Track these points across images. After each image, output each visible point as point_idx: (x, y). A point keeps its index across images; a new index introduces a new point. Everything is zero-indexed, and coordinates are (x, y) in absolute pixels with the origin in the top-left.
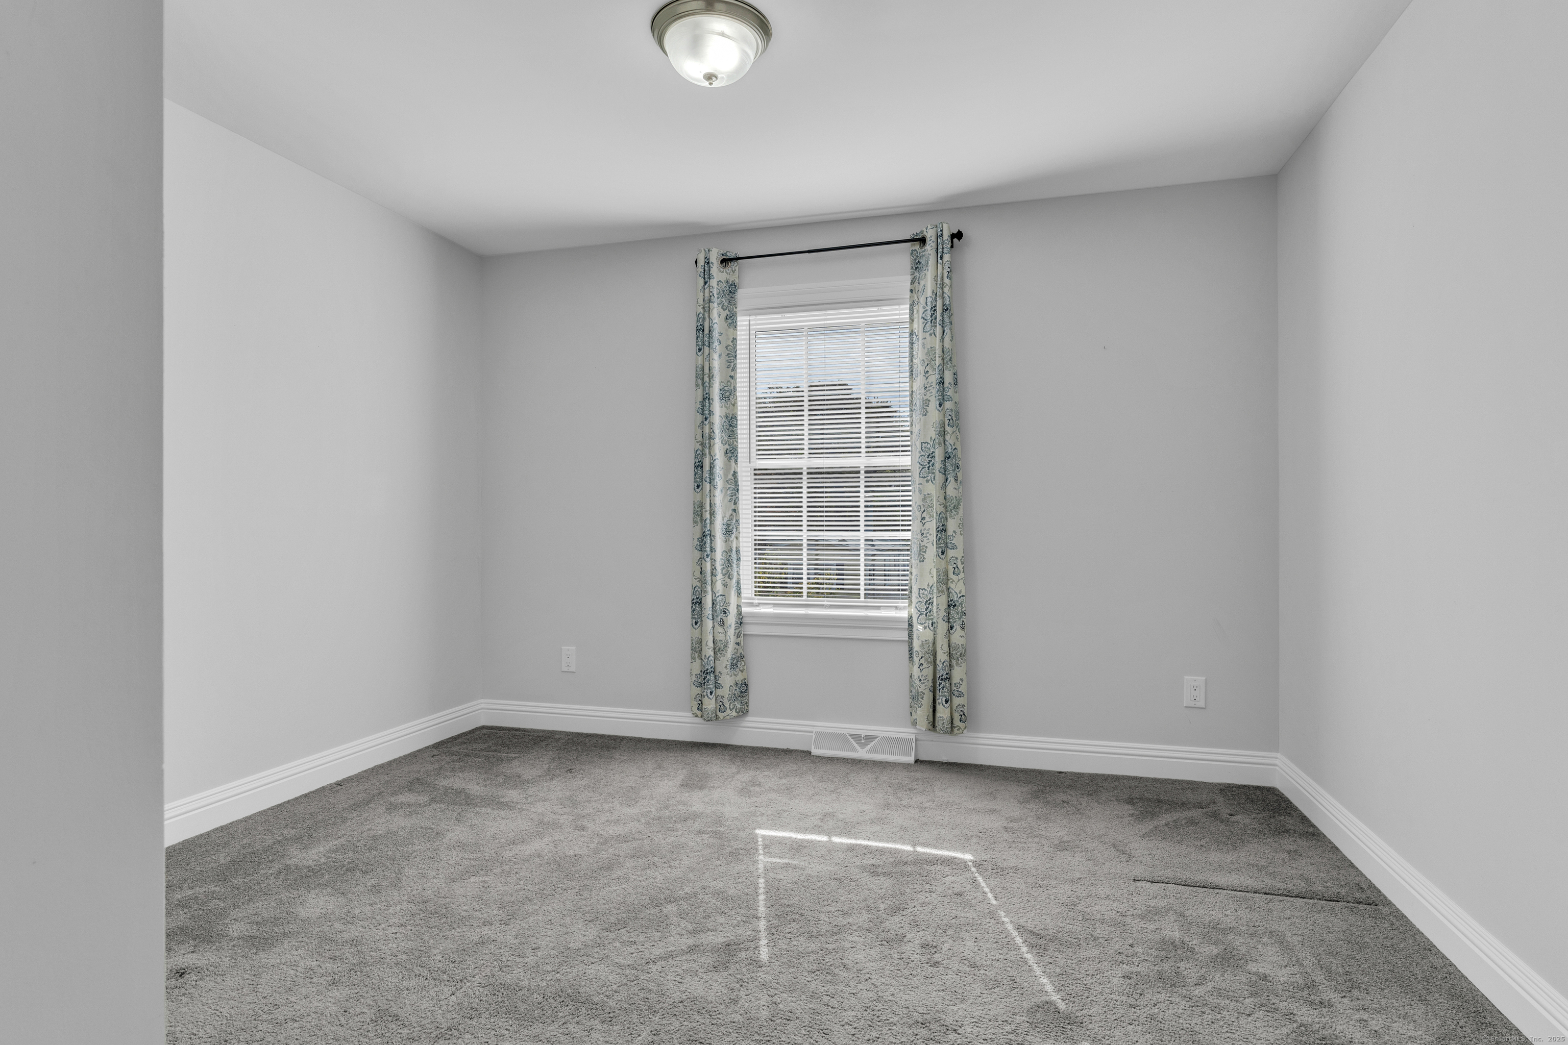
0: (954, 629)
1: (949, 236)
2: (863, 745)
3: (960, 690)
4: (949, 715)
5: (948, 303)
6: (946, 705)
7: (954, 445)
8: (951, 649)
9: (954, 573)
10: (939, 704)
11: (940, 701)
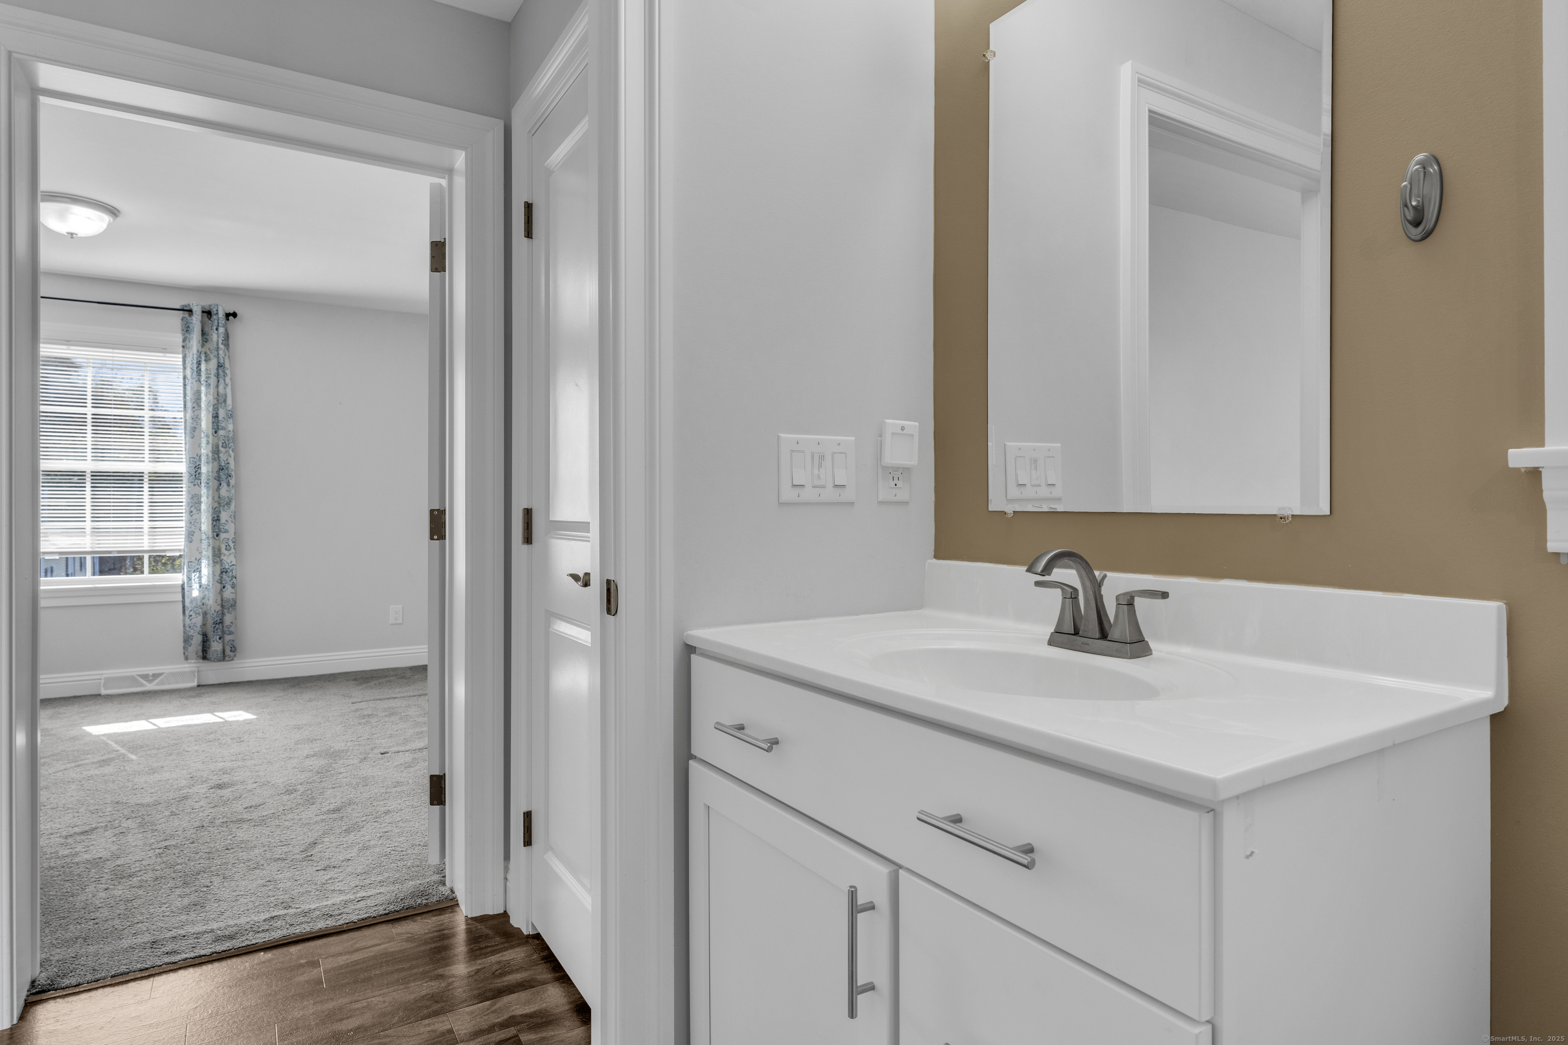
0: (226, 588)
1: (223, 315)
2: (150, 681)
3: (230, 630)
4: (222, 648)
5: (222, 361)
6: (220, 641)
7: (227, 460)
8: (224, 602)
9: (226, 549)
10: (214, 641)
11: (214, 639)
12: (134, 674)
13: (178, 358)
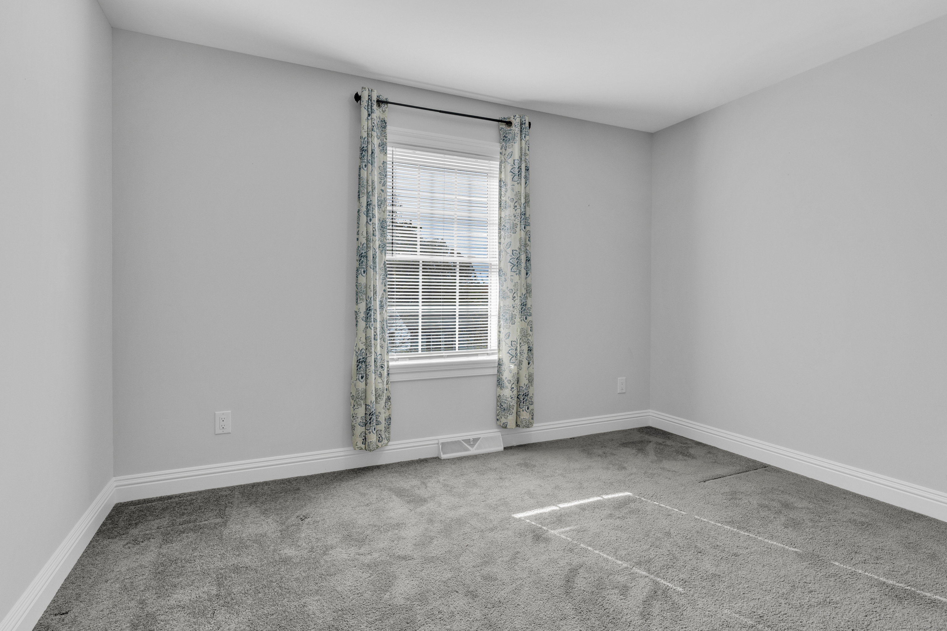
0: (530, 364)
1: (528, 125)
2: (472, 446)
3: (532, 400)
4: (529, 417)
5: (528, 166)
9: (531, 331)
10: (523, 411)
11: (524, 409)
12: (460, 439)
13: (496, 164)
